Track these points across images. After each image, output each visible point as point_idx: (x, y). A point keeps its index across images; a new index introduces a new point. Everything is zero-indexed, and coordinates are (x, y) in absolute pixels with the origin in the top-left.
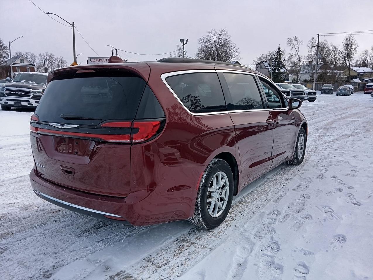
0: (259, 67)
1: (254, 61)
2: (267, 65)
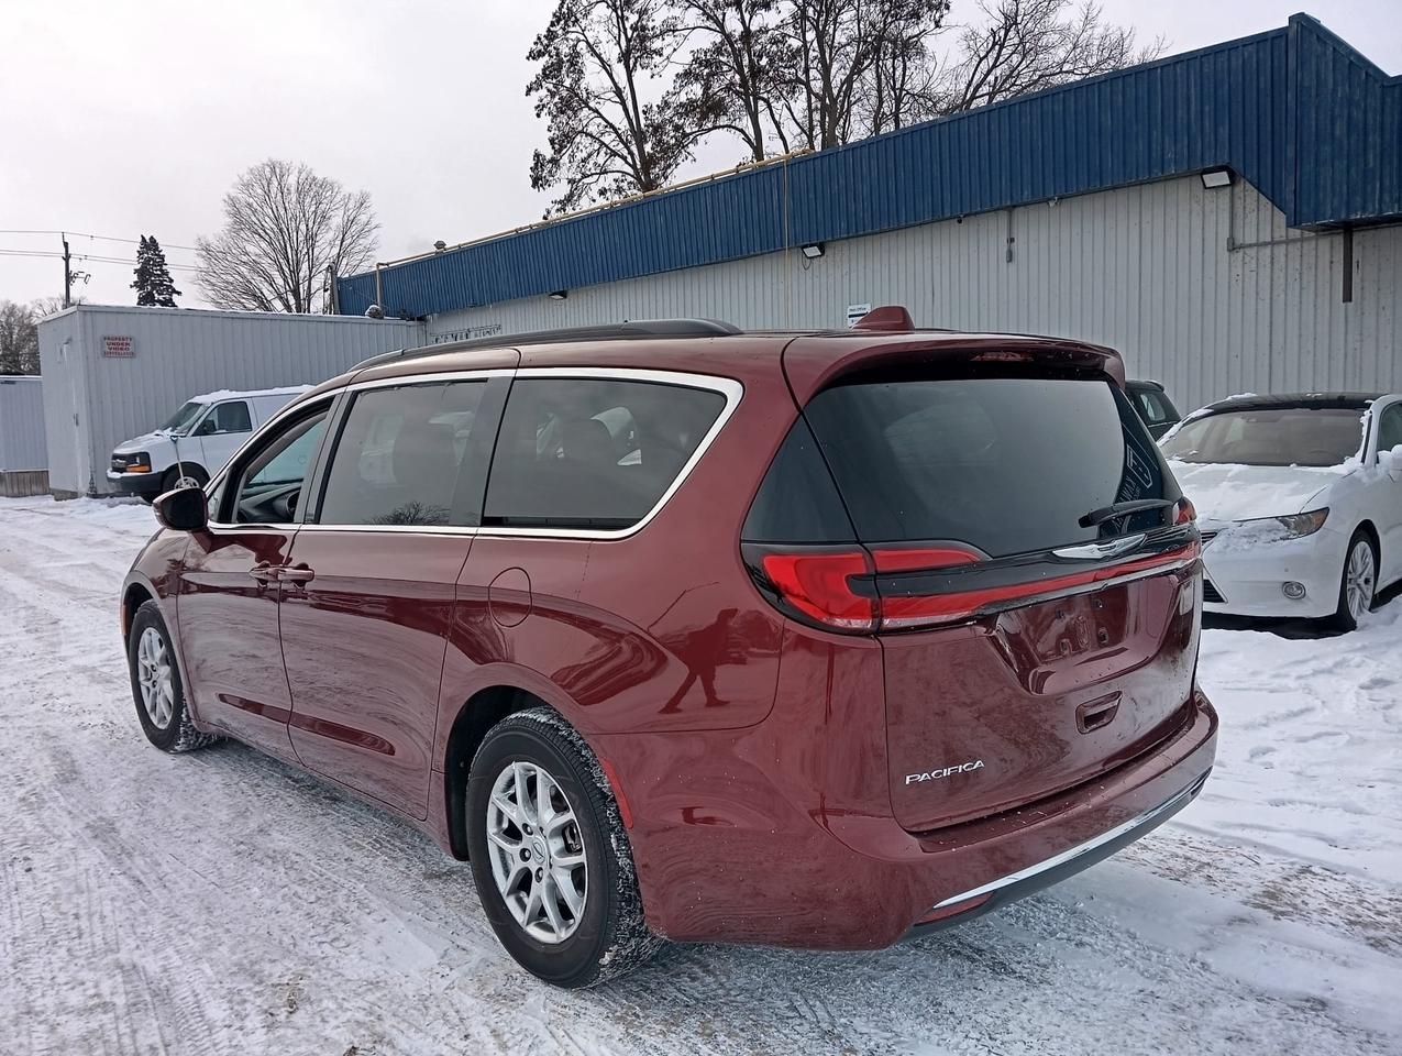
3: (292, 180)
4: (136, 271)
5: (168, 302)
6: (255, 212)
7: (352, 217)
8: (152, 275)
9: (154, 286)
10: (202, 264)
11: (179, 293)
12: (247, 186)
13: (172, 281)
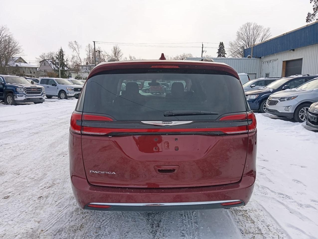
0: (43, 64)
1: (37, 58)
2: (50, 63)
3: (252, 27)
4: (218, 50)
5: (224, 56)
6: (242, 35)
7: (265, 34)
8: (221, 51)
9: (221, 52)
10: (230, 47)
11: (226, 54)
12: (242, 29)
13: (225, 51)
